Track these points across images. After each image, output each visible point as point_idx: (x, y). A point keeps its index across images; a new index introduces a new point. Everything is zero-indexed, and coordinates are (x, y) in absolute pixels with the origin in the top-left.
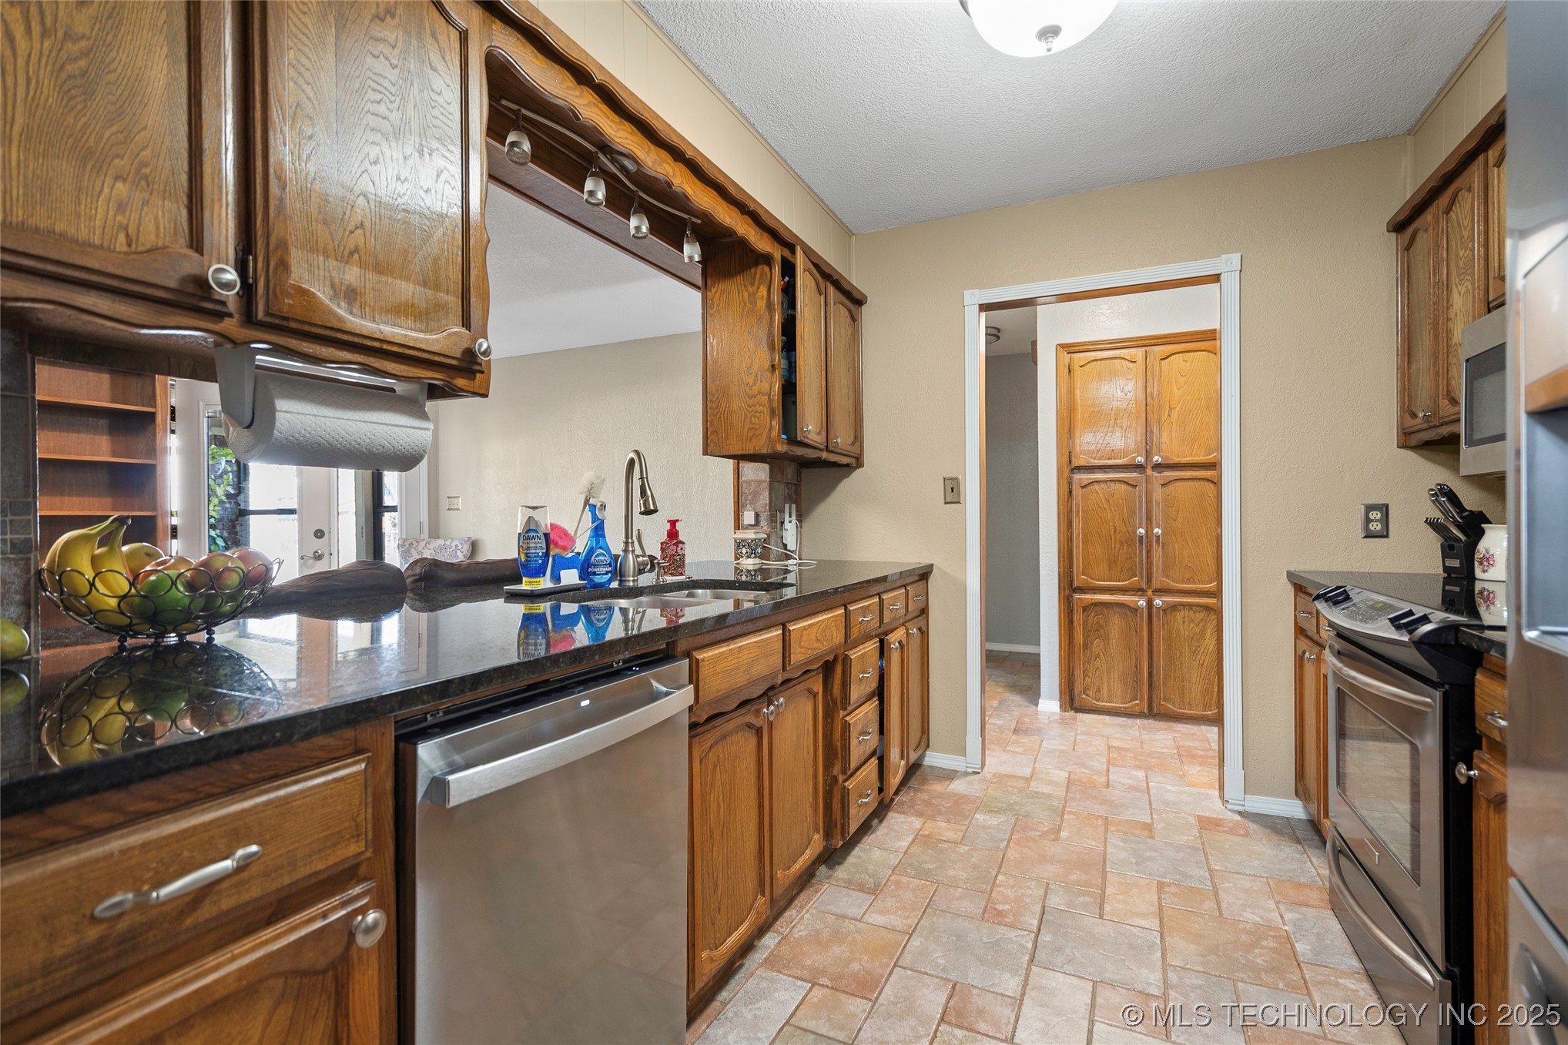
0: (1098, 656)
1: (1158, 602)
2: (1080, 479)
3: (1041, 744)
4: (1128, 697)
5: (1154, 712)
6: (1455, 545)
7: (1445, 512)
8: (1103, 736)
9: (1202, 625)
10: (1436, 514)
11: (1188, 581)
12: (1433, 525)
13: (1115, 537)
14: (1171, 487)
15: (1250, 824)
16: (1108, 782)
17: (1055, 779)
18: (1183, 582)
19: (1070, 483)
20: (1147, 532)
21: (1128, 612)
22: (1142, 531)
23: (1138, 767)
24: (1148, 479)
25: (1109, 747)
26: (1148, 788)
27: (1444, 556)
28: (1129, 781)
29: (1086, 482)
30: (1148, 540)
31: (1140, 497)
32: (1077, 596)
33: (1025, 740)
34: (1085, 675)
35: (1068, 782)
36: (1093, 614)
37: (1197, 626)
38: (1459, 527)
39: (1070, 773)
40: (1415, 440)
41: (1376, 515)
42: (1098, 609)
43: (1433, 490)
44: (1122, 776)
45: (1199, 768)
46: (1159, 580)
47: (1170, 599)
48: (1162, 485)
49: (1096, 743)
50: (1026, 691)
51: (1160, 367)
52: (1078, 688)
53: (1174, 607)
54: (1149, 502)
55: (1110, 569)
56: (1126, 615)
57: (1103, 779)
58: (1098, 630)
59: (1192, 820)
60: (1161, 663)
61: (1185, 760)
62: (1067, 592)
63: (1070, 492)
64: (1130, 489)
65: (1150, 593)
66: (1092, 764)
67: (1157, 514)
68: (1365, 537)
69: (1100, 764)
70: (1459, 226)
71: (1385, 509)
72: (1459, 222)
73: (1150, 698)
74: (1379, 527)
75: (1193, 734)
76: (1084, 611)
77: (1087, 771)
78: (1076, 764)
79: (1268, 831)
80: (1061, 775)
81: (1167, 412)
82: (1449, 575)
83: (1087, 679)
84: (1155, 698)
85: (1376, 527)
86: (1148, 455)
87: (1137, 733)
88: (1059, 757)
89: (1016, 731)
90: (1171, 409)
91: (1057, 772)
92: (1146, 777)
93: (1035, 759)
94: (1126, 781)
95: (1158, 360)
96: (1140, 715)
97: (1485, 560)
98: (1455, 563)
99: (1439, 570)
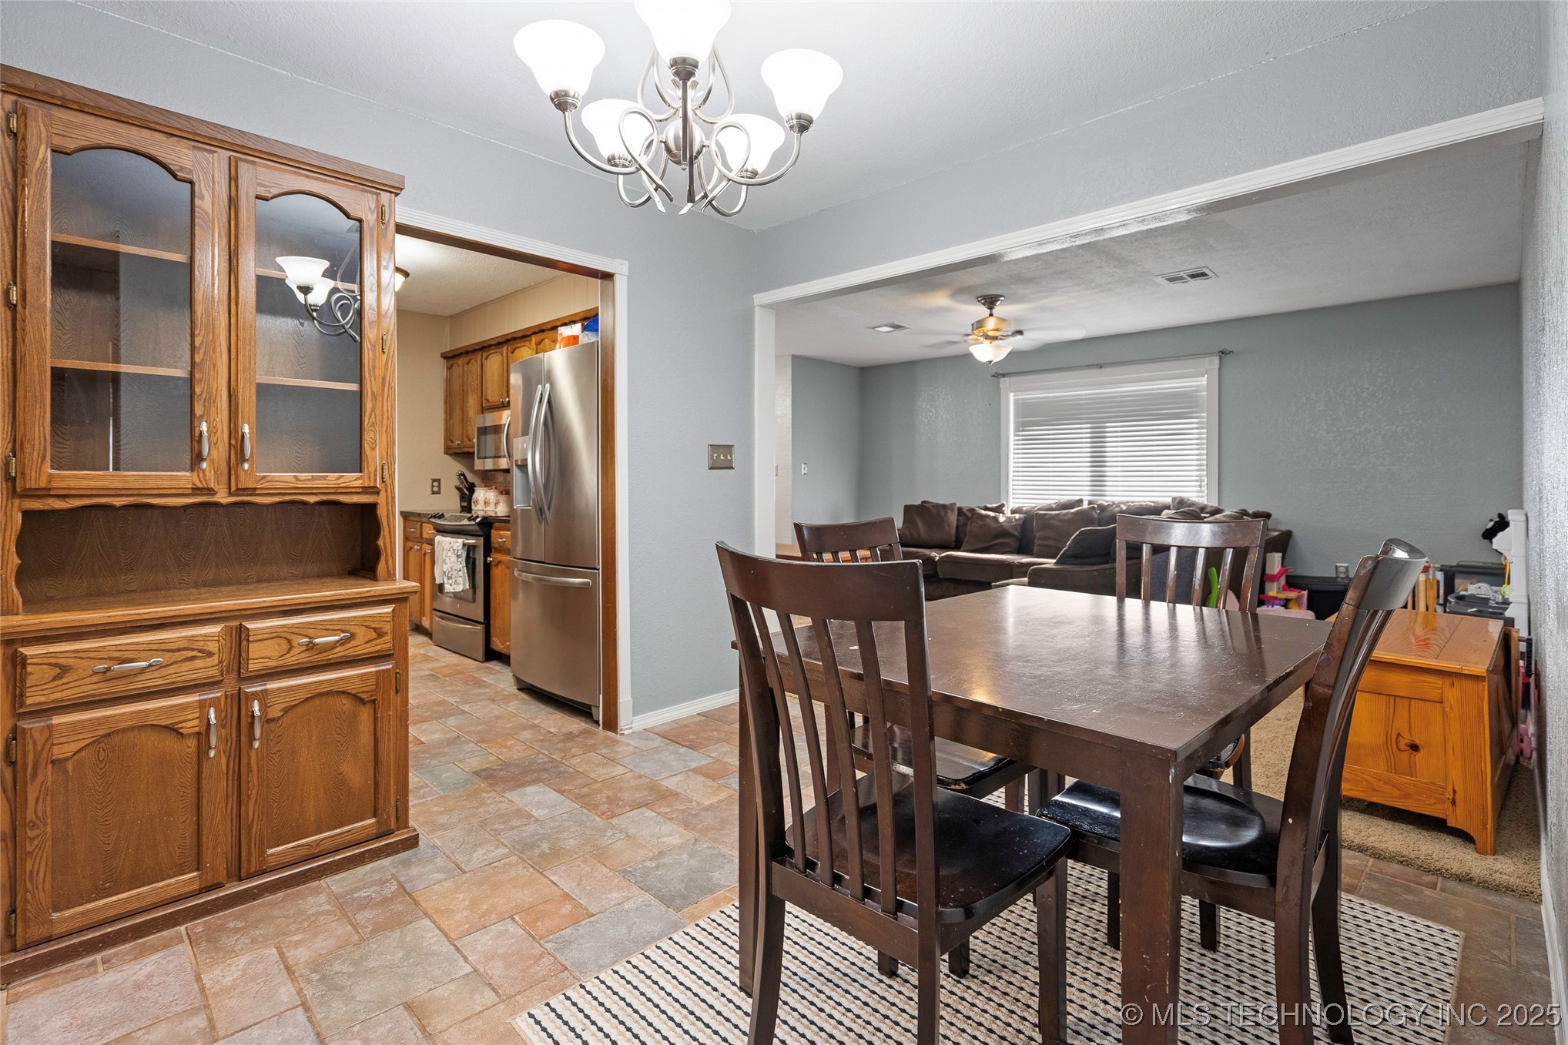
6: (465, 496)
7: (462, 483)
10: (458, 483)
12: (458, 489)
27: (461, 501)
38: (467, 489)
40: (450, 452)
41: (436, 484)
43: (458, 473)
68: (432, 494)
71: (438, 481)
72: (471, 373)
82: (462, 509)
85: (436, 489)
97: (476, 502)
98: (465, 504)
99: (459, 508)
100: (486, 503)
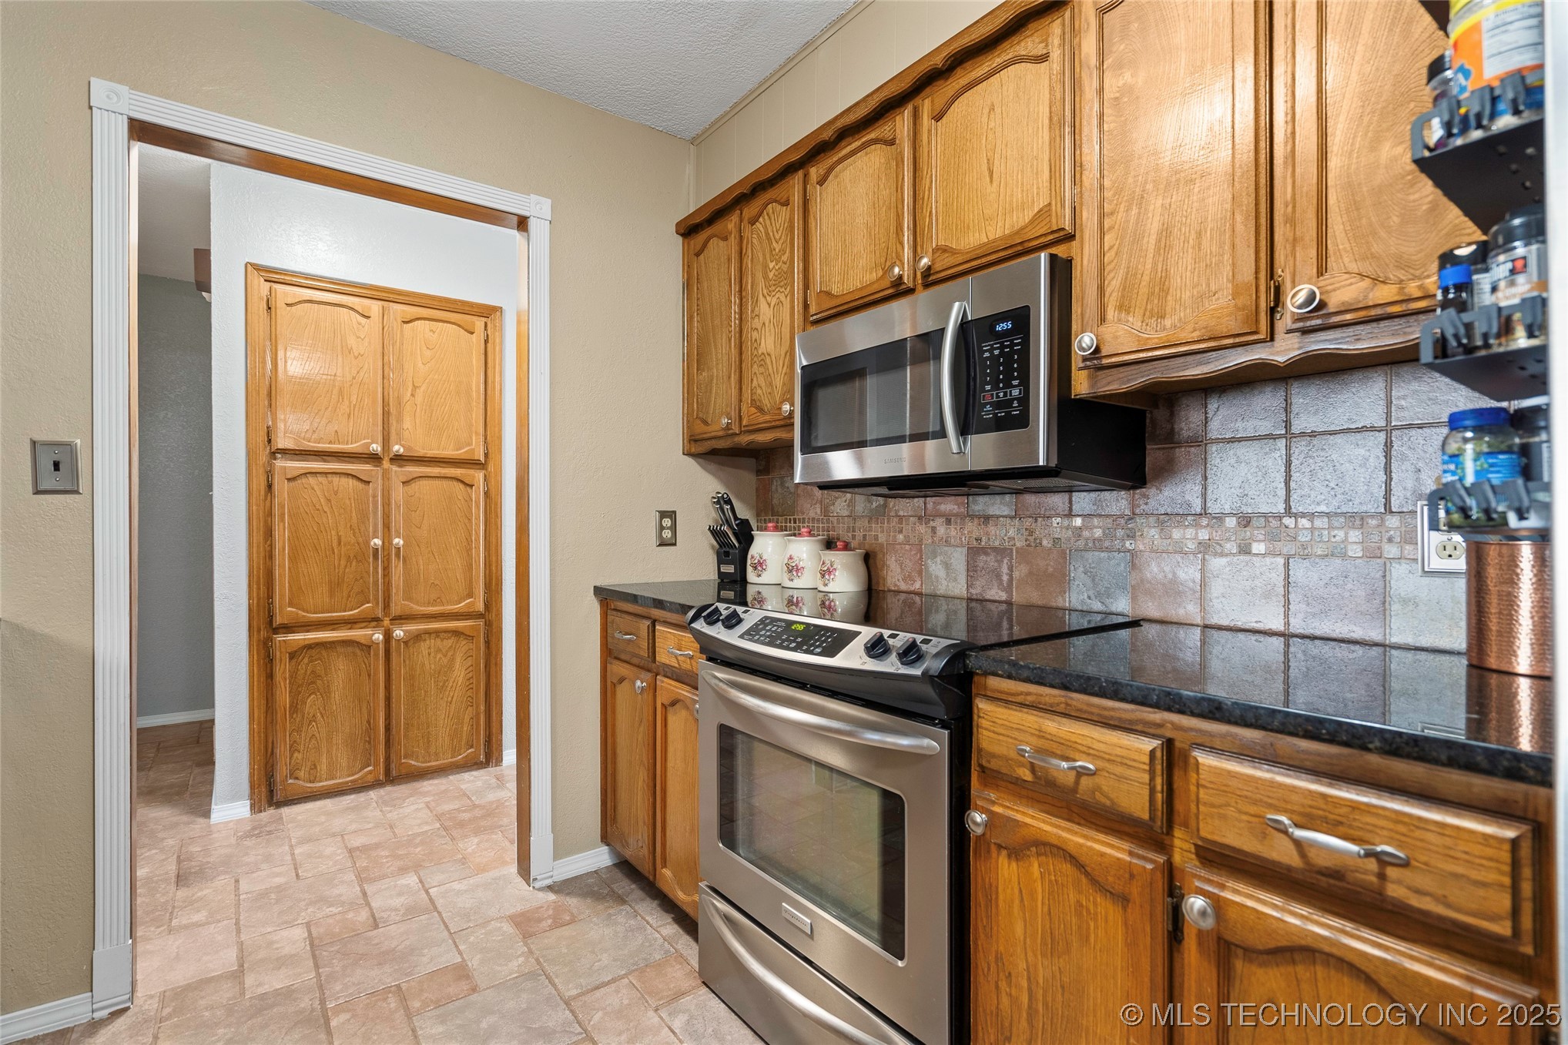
0: (314, 718)
1: (399, 633)
2: (285, 468)
3: (237, 889)
4: (358, 765)
5: (393, 775)
6: (731, 551)
7: (723, 521)
8: (334, 835)
9: (450, 654)
10: (715, 521)
11: (435, 603)
12: (715, 533)
13: (340, 551)
14: (415, 486)
15: (568, 899)
16: (373, 916)
17: (287, 950)
18: (429, 604)
19: (269, 474)
20: (383, 543)
21: (358, 651)
22: (378, 542)
23: (403, 871)
24: (386, 475)
25: (350, 851)
26: (431, 899)
27: (720, 562)
28: (402, 899)
29: (296, 473)
30: (384, 557)
31: (375, 496)
32: (280, 638)
33: (205, 891)
34: (293, 749)
35: (312, 945)
36: (306, 660)
37: (445, 656)
38: (736, 534)
39: (308, 925)
40: (696, 450)
41: (667, 522)
42: (313, 652)
43: (714, 498)
44: (389, 896)
45: (476, 840)
46: (398, 605)
47: (413, 627)
48: (403, 483)
49: (328, 851)
50: (178, 794)
51: (402, 331)
52: (281, 770)
53: (418, 637)
54: (387, 504)
55: (332, 593)
56: (354, 654)
57: (363, 915)
58: (312, 683)
59: (508, 928)
60: (401, 710)
61: (455, 833)
62: (263, 634)
63: (270, 486)
64: (360, 485)
65: (386, 622)
66: (336, 892)
67: (397, 519)
68: (660, 545)
69: (347, 889)
70: (769, 239)
71: (671, 515)
72: (767, 234)
73: (388, 759)
74: (669, 535)
75: (446, 791)
76: (291, 658)
77: (334, 910)
78: (311, 903)
79: (589, 900)
80: (293, 938)
81: (410, 390)
82: (722, 580)
83: (296, 754)
84: (393, 756)
85: (667, 535)
86: (386, 443)
87: (378, 813)
88: (278, 901)
89: (181, 879)
90: (415, 387)
91: (285, 933)
92: (421, 881)
93: (237, 923)
94: (397, 902)
95: (399, 321)
96: (376, 784)
97: (760, 566)
98: (730, 569)
99: (713, 576)
100: (793, 569)
